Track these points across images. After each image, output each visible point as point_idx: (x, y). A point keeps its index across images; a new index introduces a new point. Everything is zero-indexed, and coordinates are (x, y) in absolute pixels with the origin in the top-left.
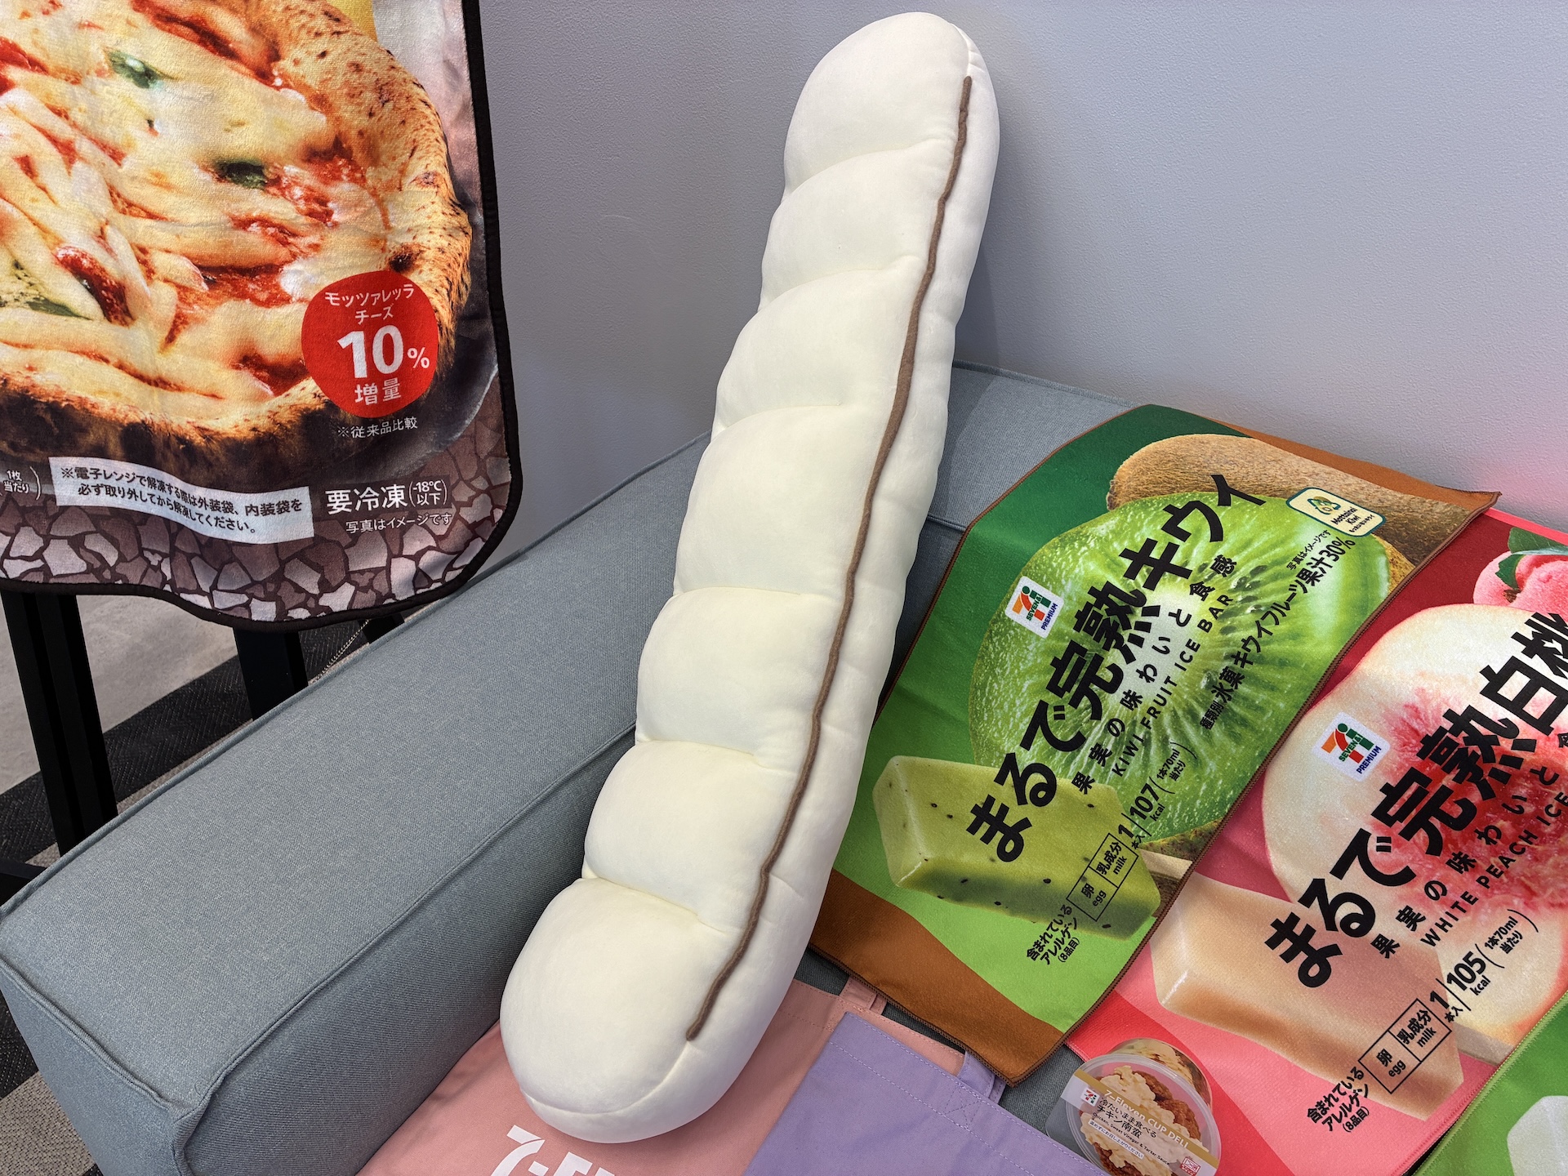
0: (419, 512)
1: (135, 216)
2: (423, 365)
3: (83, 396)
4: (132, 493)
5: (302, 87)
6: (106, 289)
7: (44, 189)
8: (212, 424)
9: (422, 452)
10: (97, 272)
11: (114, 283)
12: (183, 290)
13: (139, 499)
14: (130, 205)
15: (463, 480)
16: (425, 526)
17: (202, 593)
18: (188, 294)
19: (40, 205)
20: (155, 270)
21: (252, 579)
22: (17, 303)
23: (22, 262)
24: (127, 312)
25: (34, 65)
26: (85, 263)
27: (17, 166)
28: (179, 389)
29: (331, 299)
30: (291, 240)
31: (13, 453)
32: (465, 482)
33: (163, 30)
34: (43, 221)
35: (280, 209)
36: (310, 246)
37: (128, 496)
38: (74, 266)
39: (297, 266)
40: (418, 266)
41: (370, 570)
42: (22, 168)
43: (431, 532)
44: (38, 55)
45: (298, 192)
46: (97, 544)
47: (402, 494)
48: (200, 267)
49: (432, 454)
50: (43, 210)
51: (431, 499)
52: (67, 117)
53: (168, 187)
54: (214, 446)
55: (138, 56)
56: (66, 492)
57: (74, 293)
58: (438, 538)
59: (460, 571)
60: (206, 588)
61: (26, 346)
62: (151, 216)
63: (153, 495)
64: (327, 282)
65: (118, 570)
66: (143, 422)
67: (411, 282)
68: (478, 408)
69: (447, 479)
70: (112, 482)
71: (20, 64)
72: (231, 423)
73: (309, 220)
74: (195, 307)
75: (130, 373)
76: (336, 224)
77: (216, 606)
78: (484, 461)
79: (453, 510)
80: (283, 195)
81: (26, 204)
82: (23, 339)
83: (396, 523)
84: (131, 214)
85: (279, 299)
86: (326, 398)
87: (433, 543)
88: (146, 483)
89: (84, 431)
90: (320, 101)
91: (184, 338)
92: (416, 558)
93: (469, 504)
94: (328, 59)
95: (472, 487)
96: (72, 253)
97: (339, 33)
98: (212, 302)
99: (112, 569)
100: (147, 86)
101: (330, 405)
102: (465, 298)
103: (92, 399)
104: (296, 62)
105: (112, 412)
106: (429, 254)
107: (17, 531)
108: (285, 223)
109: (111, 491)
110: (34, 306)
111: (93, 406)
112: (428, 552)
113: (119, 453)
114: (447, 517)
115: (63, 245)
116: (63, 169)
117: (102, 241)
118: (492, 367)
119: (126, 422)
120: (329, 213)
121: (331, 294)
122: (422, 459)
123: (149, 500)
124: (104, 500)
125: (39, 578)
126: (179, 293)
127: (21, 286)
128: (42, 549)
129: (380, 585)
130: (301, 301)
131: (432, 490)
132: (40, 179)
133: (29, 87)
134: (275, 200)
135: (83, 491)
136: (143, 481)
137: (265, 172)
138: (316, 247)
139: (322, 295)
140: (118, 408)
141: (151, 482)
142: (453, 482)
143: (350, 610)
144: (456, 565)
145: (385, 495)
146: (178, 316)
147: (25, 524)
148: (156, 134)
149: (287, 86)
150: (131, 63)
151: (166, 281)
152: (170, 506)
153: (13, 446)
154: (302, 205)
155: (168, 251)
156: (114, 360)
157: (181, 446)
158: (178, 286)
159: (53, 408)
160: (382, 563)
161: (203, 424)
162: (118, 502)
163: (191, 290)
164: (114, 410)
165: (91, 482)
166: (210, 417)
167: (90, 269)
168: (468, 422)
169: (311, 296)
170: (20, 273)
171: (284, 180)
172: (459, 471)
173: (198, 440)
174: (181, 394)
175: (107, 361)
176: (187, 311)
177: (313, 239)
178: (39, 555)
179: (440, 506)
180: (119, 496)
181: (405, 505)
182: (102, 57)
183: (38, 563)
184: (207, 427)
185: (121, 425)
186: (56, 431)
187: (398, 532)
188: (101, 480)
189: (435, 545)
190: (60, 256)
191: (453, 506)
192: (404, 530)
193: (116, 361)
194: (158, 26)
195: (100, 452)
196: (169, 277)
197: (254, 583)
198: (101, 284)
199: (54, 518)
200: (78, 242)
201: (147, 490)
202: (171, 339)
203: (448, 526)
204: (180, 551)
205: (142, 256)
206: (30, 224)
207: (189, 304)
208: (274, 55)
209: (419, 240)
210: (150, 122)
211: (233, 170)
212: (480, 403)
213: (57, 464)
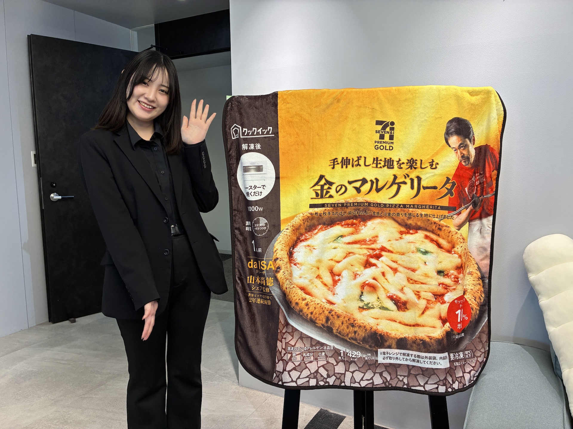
0: (467, 360)
1: (417, 284)
2: (466, 319)
3: (388, 332)
4: (397, 358)
5: (458, 254)
6: (400, 303)
7: (387, 280)
8: (432, 335)
9: (466, 343)
10: (398, 299)
11: (403, 301)
12: (428, 301)
13: (399, 360)
14: (416, 281)
15: (477, 350)
16: (468, 364)
17: (422, 386)
18: (430, 301)
19: (385, 283)
20: (421, 297)
21: (440, 379)
22: (377, 308)
23: (379, 298)
24: (406, 308)
25: (389, 251)
26: (394, 297)
27: (381, 274)
28: (423, 326)
29: (456, 302)
30: (448, 288)
31: (369, 348)
32: (478, 350)
33: (432, 243)
34: (385, 287)
35: (447, 281)
36: (453, 289)
37: (395, 359)
38: (391, 298)
39: (448, 294)
40: (466, 294)
41: (459, 377)
42: (382, 275)
43: (471, 365)
44: (391, 249)
45: (453, 276)
46: (386, 375)
47: (463, 355)
48: (434, 295)
49: (468, 343)
50: (386, 285)
51: (469, 356)
52: (397, 263)
53: (428, 277)
54: (432, 341)
55: (424, 248)
56: (380, 359)
57: (390, 305)
58: (473, 367)
59: (476, 377)
60: (422, 384)
61: (377, 319)
62: (422, 283)
63: (404, 358)
64: (455, 297)
65: (390, 382)
66: (405, 337)
67: (464, 298)
68: (480, 329)
69: (472, 350)
70: (391, 356)
71: (386, 251)
72: (438, 334)
73: (454, 283)
74: (431, 305)
75: (403, 324)
76: (459, 283)
77: (426, 389)
78: (484, 344)
79: (476, 359)
80: (448, 278)
81: (382, 283)
82: (377, 317)
83: (462, 363)
84: (416, 283)
85: (444, 302)
86: (451, 328)
87: (472, 369)
88: (402, 355)
89: (386, 341)
90: (460, 257)
91: (428, 313)
92: (469, 373)
93: (480, 356)
94: (462, 247)
95: (481, 352)
96: (391, 295)
97: (464, 242)
98: (436, 303)
99: (389, 382)
100: (426, 255)
101: (451, 329)
102: (482, 300)
103: (390, 332)
104: (458, 248)
105: (395, 335)
106: (469, 291)
107: (367, 371)
108: (447, 284)
109: (390, 358)
110: (380, 308)
111: (390, 334)
112: (472, 371)
113: (395, 347)
114: (474, 360)
115: (389, 293)
116: (393, 274)
117: (402, 291)
118: (486, 318)
119: (399, 338)
120: (458, 281)
121: (456, 300)
122: (466, 345)
123: (402, 360)
124: (388, 361)
125: (370, 386)
126: (427, 301)
127: (378, 303)
128: (373, 377)
129: (463, 381)
130: (448, 302)
131: (469, 353)
132: (386, 277)
133: (387, 256)
134: (446, 279)
135: (384, 359)
136: (401, 354)
137: (445, 273)
138: (454, 289)
139: (454, 300)
140: (397, 334)
141: (404, 354)
142: (474, 351)
143: (458, 389)
144: (475, 376)
145: (459, 355)
146: (426, 307)
147: (370, 369)
148: (426, 265)
149: (455, 253)
150: (421, 250)
151: (424, 299)
152: (411, 361)
153: (370, 346)
154: (453, 279)
155: (425, 292)
156: (398, 321)
157: (421, 342)
158: (427, 300)
159: (380, 335)
160: (462, 375)
161: (429, 335)
162: (392, 361)
163: (431, 300)
164: (396, 335)
165: (386, 356)
166: (432, 333)
167: (395, 298)
168: (477, 334)
169: (451, 301)
170: (379, 300)
171: (449, 274)
172: (475, 347)
173: (427, 339)
174: (424, 328)
175: (396, 322)
176: (429, 306)
177: (454, 287)
178: (372, 379)
179: (471, 358)
180: (393, 359)
181: (463, 358)
182: (414, 249)
183: (371, 381)
184: (431, 336)
185: (397, 339)
186: (380, 341)
187: (463, 365)
188: (388, 355)
189: (473, 369)
190: (388, 295)
191: (475, 357)
192: (464, 365)
193: (399, 321)
194: (431, 242)
195: (390, 347)
196: (425, 298)
197: (440, 380)
198: (398, 302)
199: (377, 367)
200: (394, 291)
201: (402, 357)
202: (423, 313)
203: (475, 363)
204: (411, 374)
205: (418, 293)
206: (382, 288)
207: (430, 304)
208: (453, 247)
209: (466, 287)
210: (425, 263)
211: (439, 272)
212: (481, 328)
213: (380, 351)
